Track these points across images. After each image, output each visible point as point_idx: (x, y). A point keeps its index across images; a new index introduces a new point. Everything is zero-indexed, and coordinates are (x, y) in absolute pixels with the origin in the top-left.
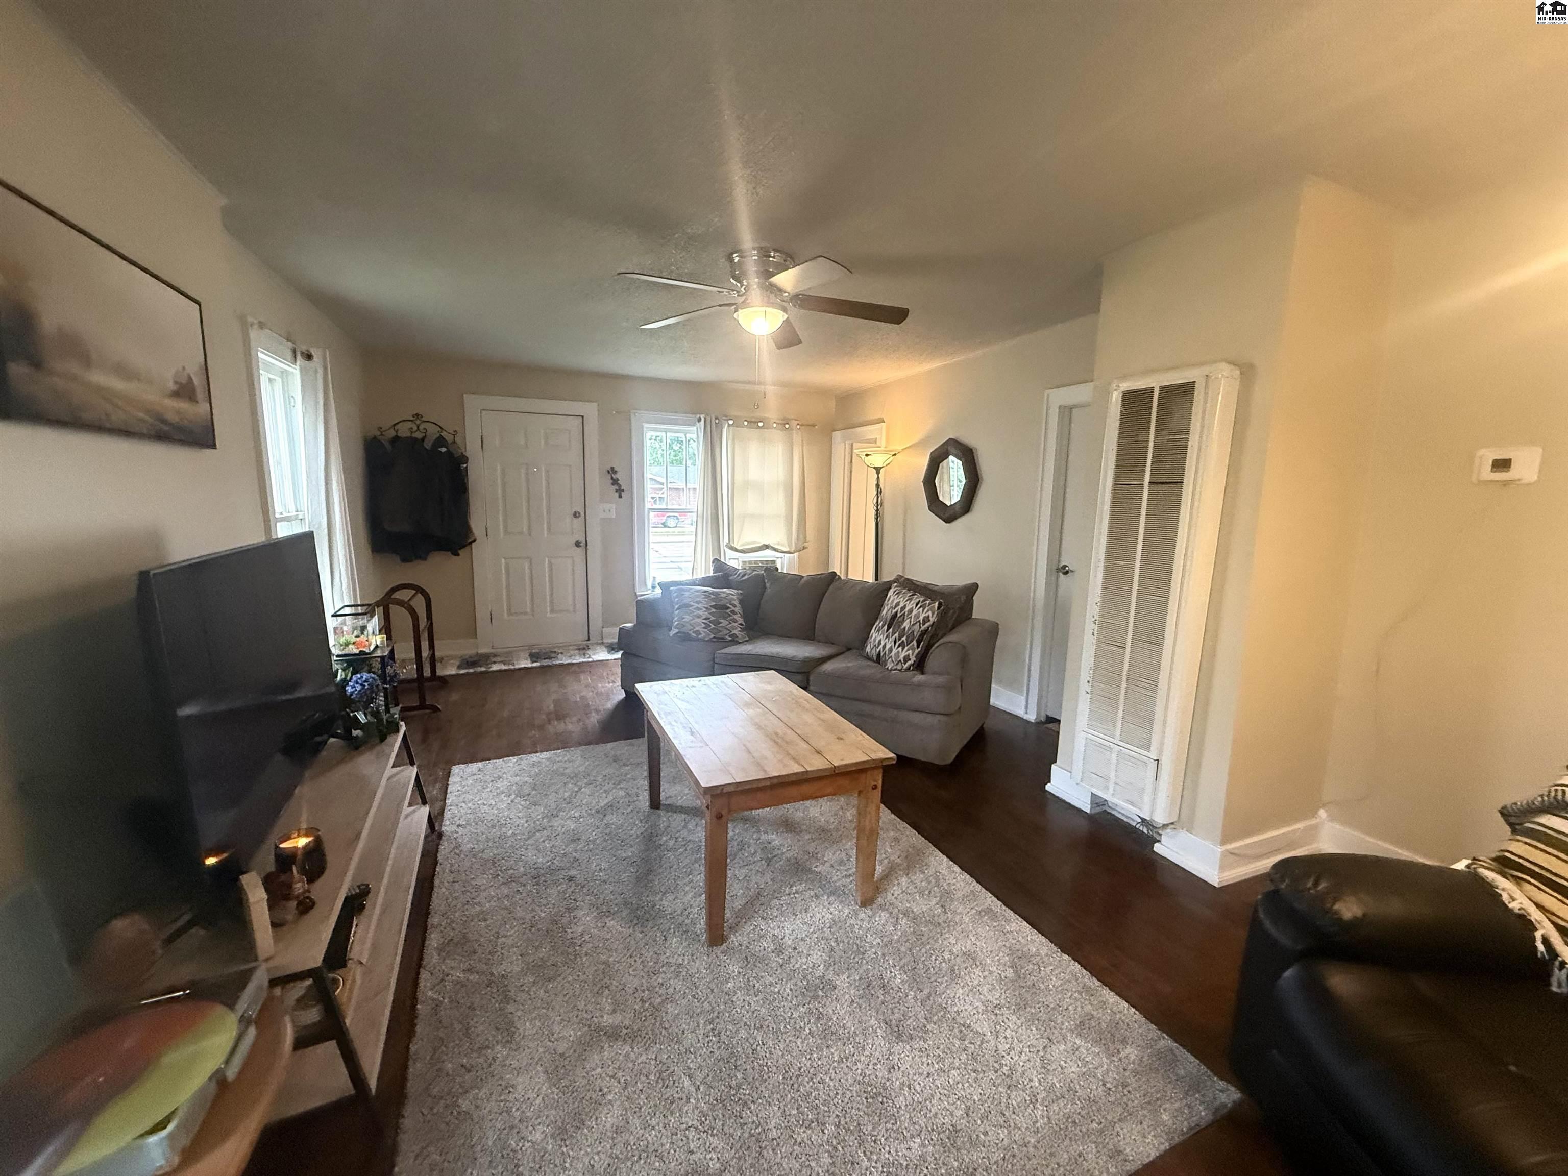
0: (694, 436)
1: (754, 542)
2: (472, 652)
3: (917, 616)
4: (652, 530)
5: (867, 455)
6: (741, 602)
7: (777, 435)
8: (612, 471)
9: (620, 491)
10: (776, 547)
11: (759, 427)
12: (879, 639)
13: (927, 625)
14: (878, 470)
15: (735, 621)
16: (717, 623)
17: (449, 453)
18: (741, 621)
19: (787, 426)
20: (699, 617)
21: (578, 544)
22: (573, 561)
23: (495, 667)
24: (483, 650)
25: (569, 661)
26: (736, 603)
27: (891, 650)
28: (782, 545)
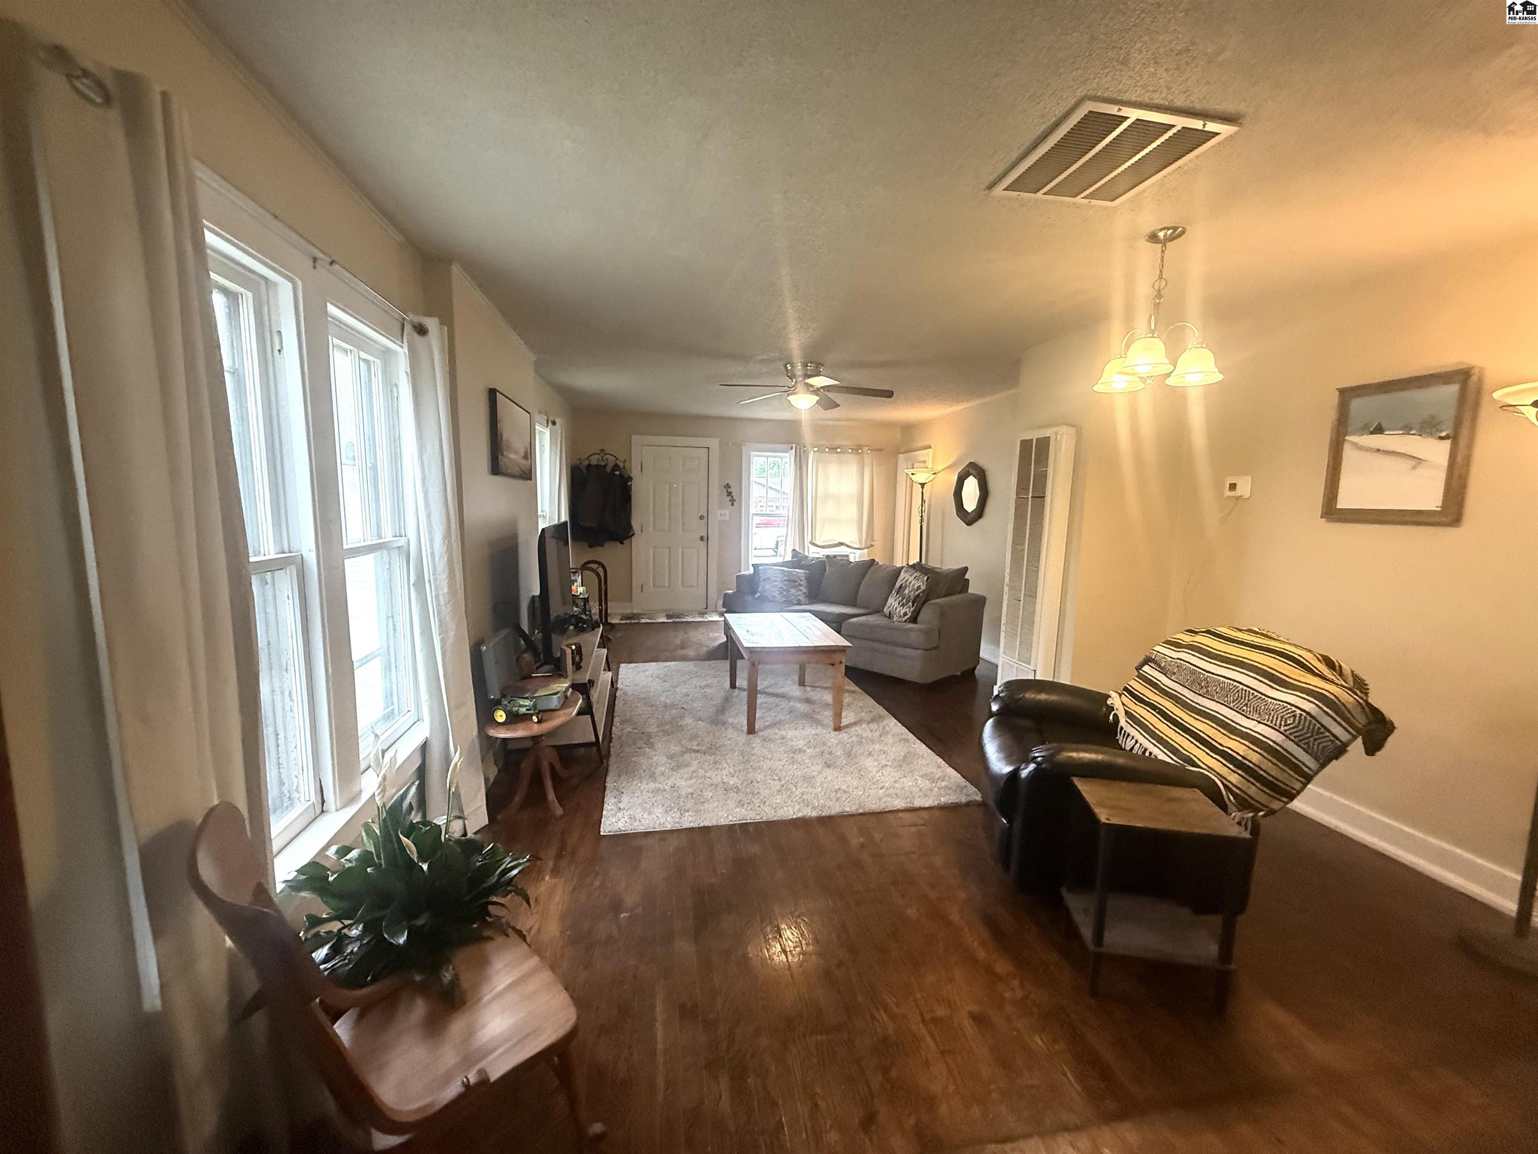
0: (788, 460)
1: (833, 540)
2: (629, 611)
3: (914, 585)
4: (755, 530)
5: (913, 474)
6: (807, 579)
7: (853, 458)
8: (728, 486)
9: (732, 501)
10: (849, 544)
11: (838, 453)
12: (893, 602)
13: (919, 591)
14: (923, 485)
15: (801, 590)
16: (788, 591)
17: (621, 475)
18: (805, 590)
19: (860, 451)
20: (776, 586)
21: (702, 538)
22: (698, 551)
23: (643, 621)
24: (635, 611)
25: (692, 620)
26: (803, 579)
27: (896, 609)
28: (855, 543)
